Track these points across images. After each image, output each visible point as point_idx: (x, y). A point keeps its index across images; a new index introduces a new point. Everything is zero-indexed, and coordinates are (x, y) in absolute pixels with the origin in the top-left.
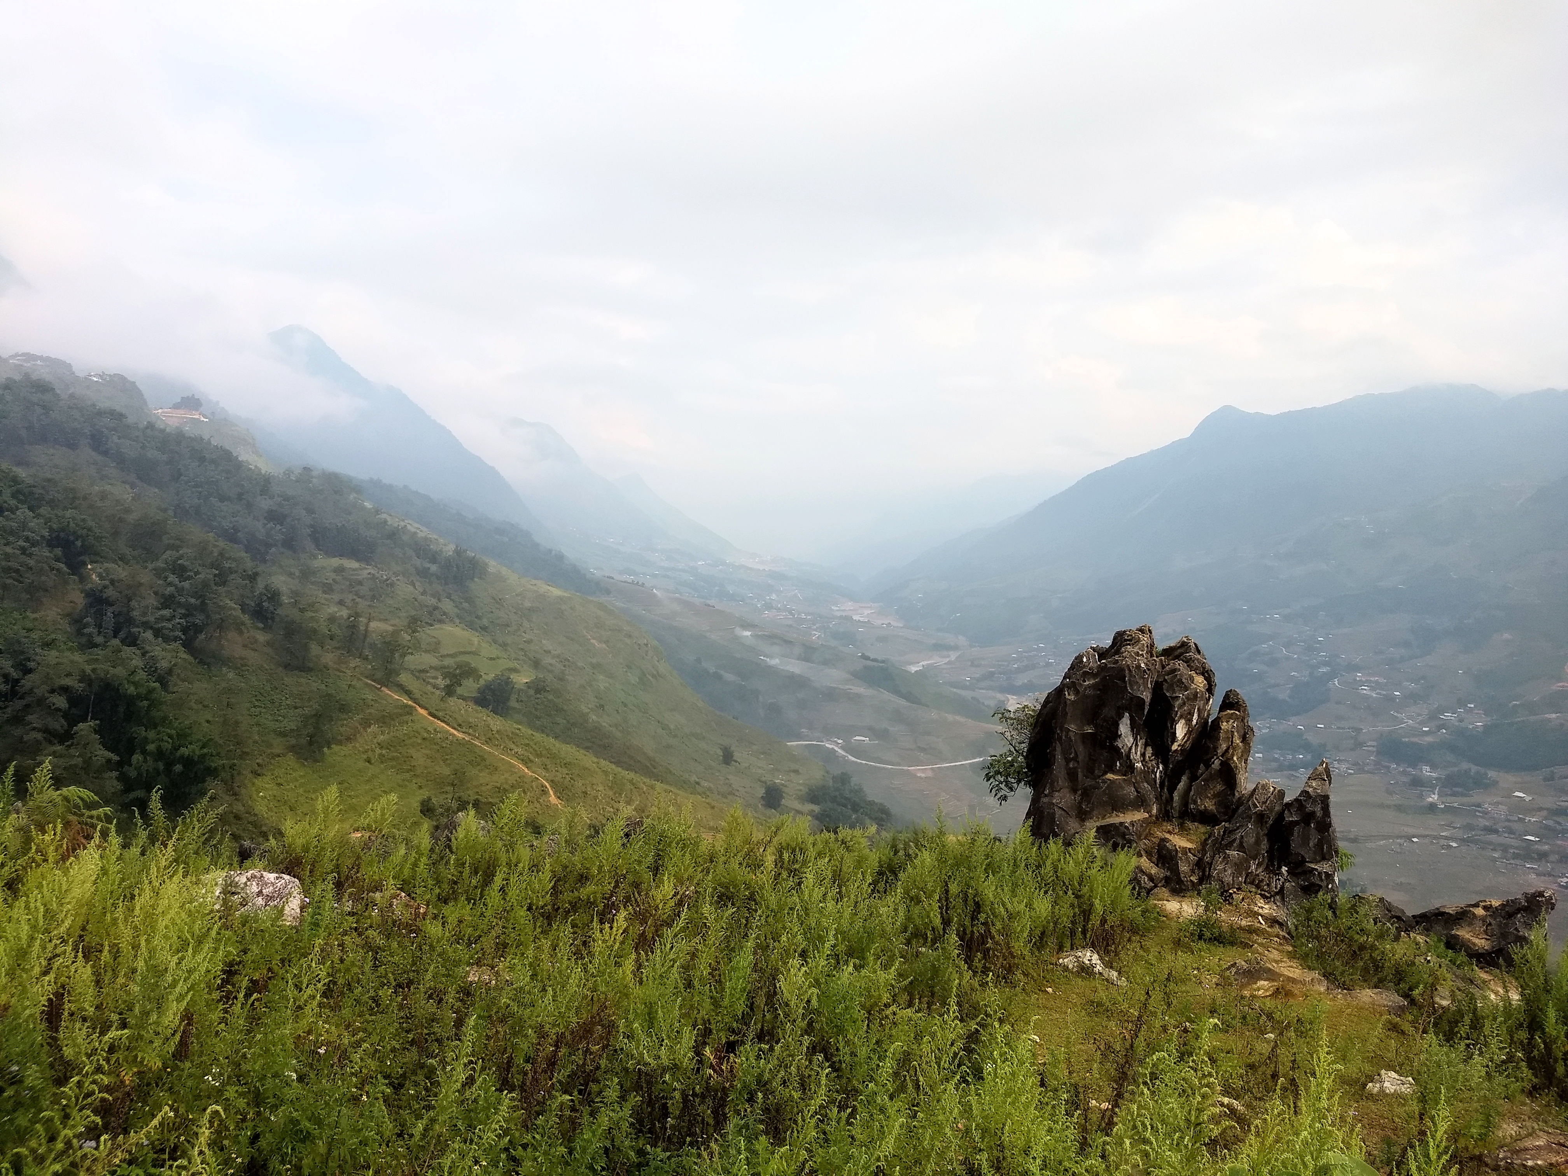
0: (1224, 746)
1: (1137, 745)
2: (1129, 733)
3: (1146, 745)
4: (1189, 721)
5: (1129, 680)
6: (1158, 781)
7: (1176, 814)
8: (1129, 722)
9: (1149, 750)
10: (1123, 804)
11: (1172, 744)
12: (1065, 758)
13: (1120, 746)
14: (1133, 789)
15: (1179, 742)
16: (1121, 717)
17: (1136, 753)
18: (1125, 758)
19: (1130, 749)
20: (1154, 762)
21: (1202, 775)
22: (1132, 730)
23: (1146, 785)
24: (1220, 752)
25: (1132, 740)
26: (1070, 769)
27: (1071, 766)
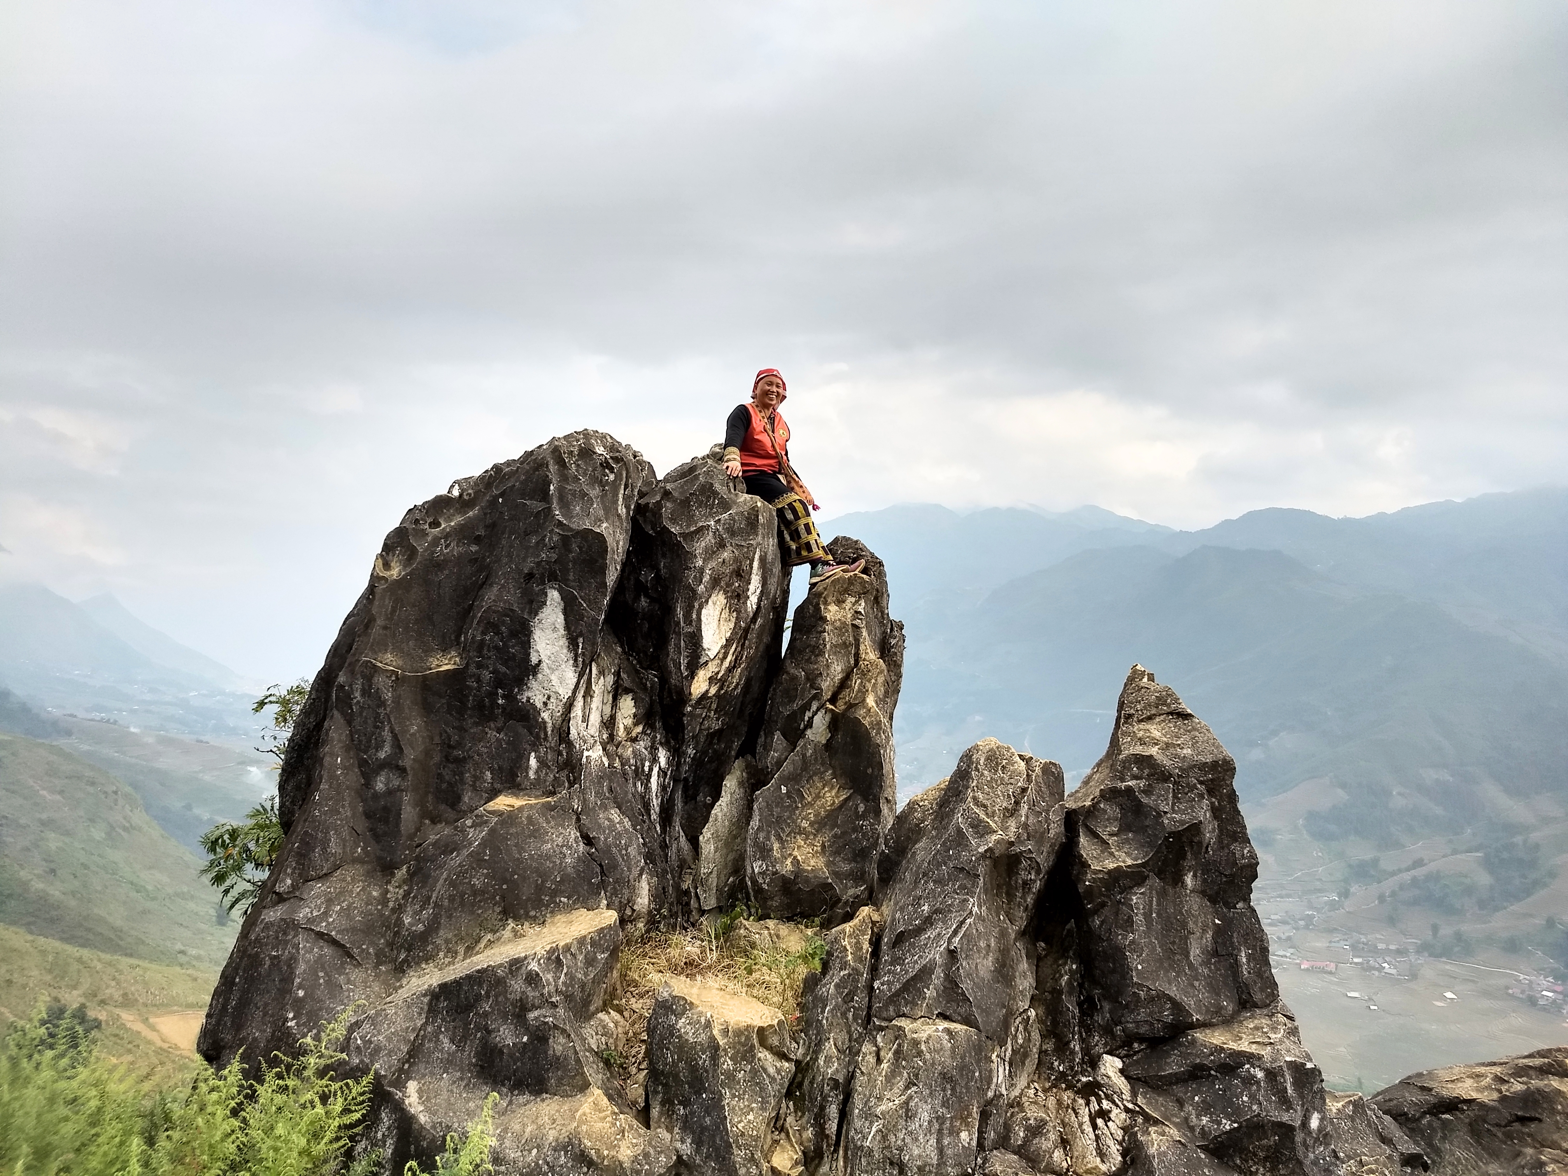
0: (837, 669)
1: (588, 693)
2: (564, 654)
3: (617, 692)
4: (737, 597)
5: (561, 490)
6: (655, 803)
7: (710, 902)
8: (561, 619)
9: (627, 706)
10: (540, 889)
11: (692, 675)
12: (363, 763)
13: (538, 701)
14: (573, 834)
15: (712, 668)
16: (535, 604)
17: (585, 719)
18: (553, 741)
19: (569, 706)
20: (641, 746)
21: (779, 764)
22: (573, 643)
23: (615, 815)
24: (827, 685)
25: (571, 677)
26: (376, 796)
27: (380, 785)
